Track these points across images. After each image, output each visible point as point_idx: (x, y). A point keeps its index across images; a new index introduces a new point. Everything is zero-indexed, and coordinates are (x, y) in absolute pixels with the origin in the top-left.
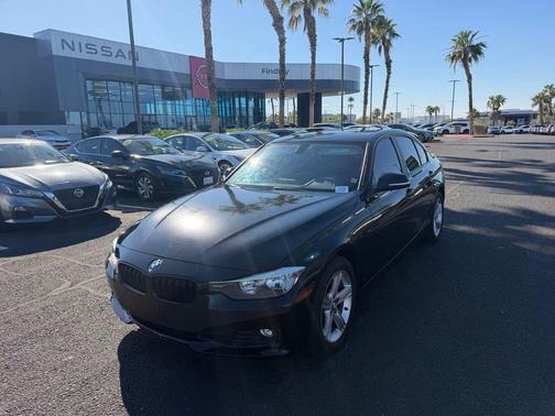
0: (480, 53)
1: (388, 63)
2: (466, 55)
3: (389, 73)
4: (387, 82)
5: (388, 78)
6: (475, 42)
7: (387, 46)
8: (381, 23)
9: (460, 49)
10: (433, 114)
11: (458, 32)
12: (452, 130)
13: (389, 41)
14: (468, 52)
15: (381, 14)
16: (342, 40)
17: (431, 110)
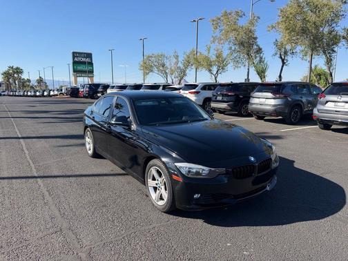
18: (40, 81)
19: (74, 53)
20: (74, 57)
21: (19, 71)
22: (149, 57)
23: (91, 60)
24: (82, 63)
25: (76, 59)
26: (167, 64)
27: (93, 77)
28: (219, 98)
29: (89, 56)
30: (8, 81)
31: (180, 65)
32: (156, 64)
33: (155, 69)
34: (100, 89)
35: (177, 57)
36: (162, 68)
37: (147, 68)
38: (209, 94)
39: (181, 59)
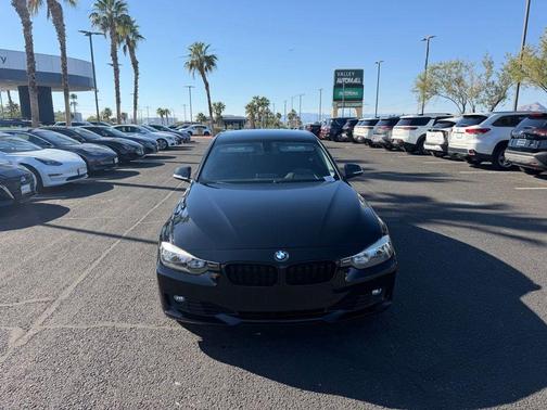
0: (213, 64)
1: (135, 64)
2: (202, 65)
3: (137, 74)
4: (136, 83)
5: (136, 79)
6: (208, 54)
7: (131, 47)
8: (126, 22)
9: (196, 58)
10: (164, 116)
11: (193, 43)
12: (195, 132)
13: (133, 41)
14: (203, 63)
15: (125, 13)
16: (90, 34)
17: (162, 112)
18: (292, 115)
19: (337, 71)
20: (336, 77)
21: (264, 102)
22: (434, 69)
23: (362, 80)
24: (349, 86)
25: (339, 81)
26: (467, 80)
27: (361, 107)
28: (521, 143)
29: (359, 74)
30: (253, 116)
31: (494, 78)
32: (445, 79)
33: (443, 91)
34: (346, 127)
35: (490, 65)
36: (456, 87)
37: (427, 89)
38: (505, 133)
39: (497, 68)
